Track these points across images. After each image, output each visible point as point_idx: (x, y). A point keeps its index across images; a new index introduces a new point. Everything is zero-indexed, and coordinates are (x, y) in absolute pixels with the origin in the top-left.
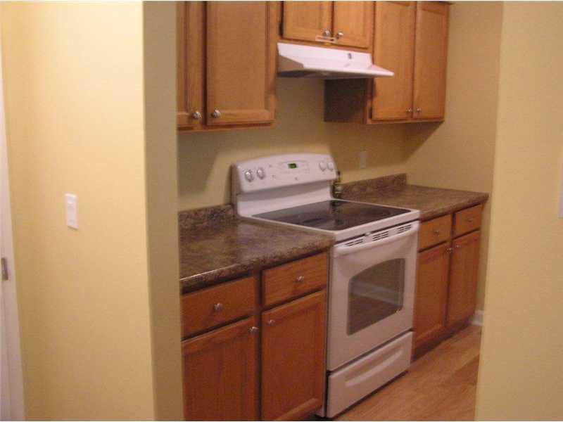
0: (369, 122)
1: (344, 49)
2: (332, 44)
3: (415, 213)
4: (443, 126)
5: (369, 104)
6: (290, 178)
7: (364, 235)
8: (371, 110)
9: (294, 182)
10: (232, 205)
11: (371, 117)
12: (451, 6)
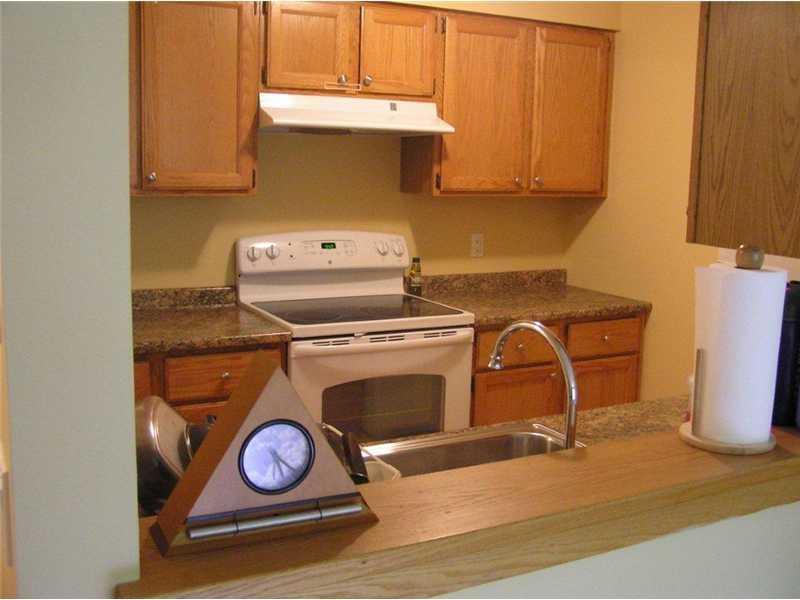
0: (436, 192)
1: (384, 99)
2: (360, 93)
3: (468, 316)
4: (605, 203)
5: (436, 170)
6: (321, 260)
7: (352, 335)
8: (438, 177)
9: (327, 266)
10: (235, 289)
11: (438, 186)
12: (617, 35)
